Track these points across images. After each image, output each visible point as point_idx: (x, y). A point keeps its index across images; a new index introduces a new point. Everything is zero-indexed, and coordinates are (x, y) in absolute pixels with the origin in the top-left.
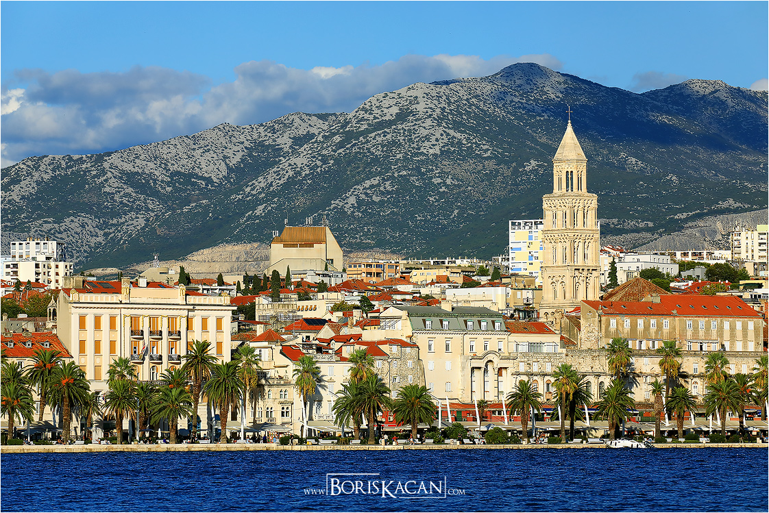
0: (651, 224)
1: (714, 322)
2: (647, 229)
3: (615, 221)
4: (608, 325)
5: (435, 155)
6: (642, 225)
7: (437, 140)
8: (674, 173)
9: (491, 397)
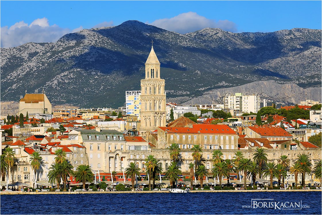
0: (188, 93)
1: (216, 136)
2: (187, 95)
3: (173, 91)
4: (170, 138)
5: (92, 62)
6: (184, 93)
7: (93, 55)
8: (198, 70)
9: (118, 170)
